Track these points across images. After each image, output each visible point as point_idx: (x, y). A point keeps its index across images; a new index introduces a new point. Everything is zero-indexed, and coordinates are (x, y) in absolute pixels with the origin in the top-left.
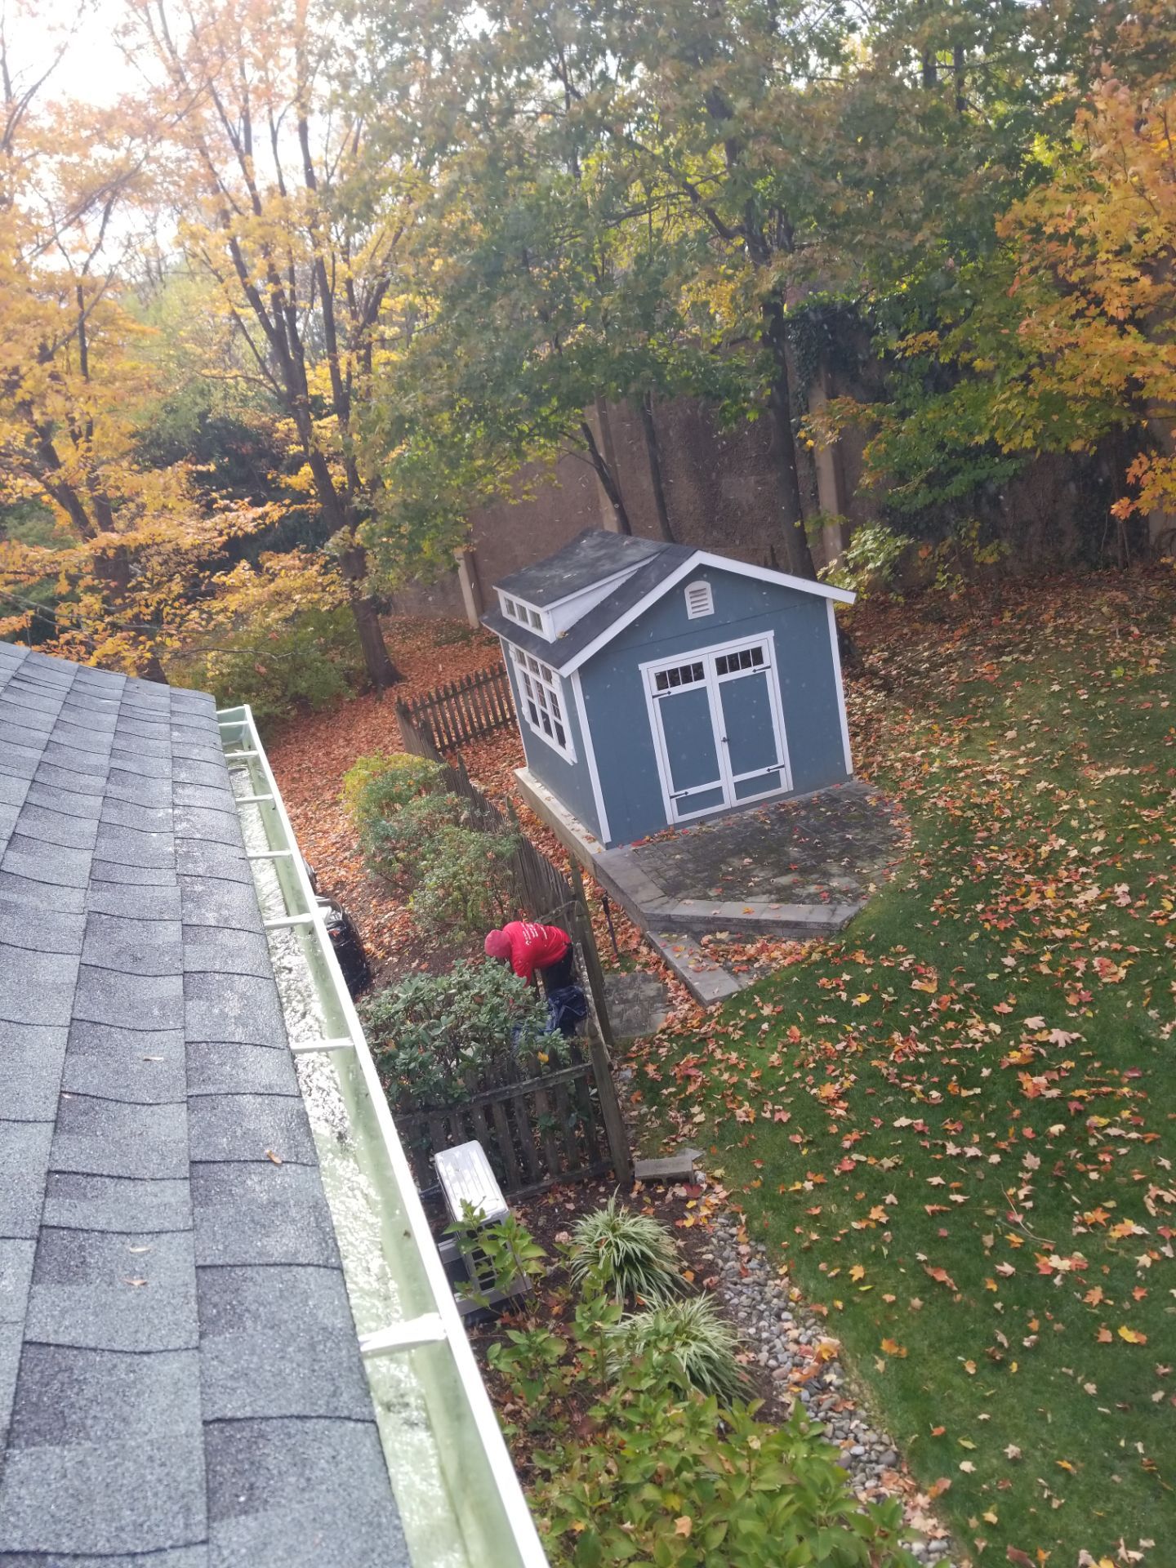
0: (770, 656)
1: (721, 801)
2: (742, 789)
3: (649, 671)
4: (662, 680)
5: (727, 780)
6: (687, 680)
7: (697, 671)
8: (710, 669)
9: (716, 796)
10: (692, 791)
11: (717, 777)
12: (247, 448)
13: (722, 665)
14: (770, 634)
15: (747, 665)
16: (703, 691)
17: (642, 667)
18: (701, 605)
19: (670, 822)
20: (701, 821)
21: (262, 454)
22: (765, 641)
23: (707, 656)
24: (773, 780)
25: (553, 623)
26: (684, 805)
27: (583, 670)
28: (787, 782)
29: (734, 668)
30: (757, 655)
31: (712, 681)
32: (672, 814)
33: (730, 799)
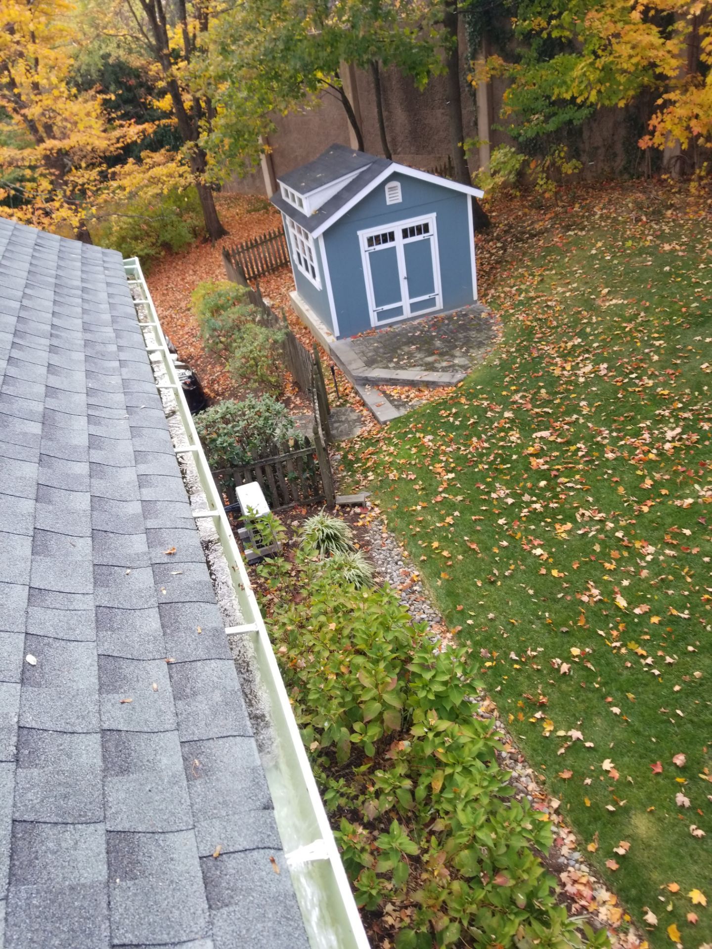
0: (433, 228)
1: (402, 314)
2: (414, 307)
3: (364, 235)
4: (370, 241)
5: (406, 302)
6: (385, 242)
7: (391, 236)
8: (398, 235)
9: (399, 311)
10: (386, 307)
11: (400, 300)
12: (133, 82)
13: (406, 233)
14: (434, 215)
15: (420, 233)
16: (394, 248)
17: (359, 233)
18: (394, 196)
19: (373, 325)
20: (390, 325)
21: (141, 85)
22: (430, 219)
23: (397, 227)
24: (431, 302)
25: (309, 204)
26: (381, 316)
27: (325, 233)
28: (439, 304)
29: (413, 234)
30: (426, 228)
31: (399, 243)
32: (374, 321)
33: (407, 313)
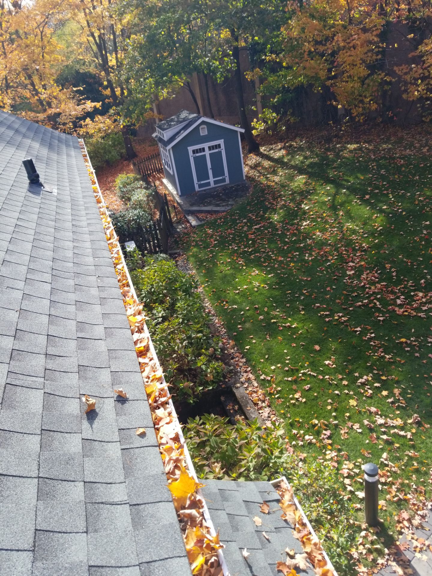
0: (223, 146)
1: (210, 185)
2: (216, 182)
3: (190, 149)
4: (194, 152)
5: (211, 180)
6: (201, 152)
7: (203, 150)
8: (207, 149)
10: (202, 182)
11: (209, 179)
13: (210, 148)
14: (223, 140)
15: (216, 148)
16: (205, 155)
17: (189, 148)
18: (204, 132)
19: (196, 190)
20: (204, 190)
22: (221, 142)
23: (206, 145)
24: (224, 180)
25: (166, 136)
26: (200, 186)
27: (173, 148)
28: (227, 181)
29: (213, 149)
30: (219, 146)
31: (207, 153)
32: (197, 188)
33: (212, 185)
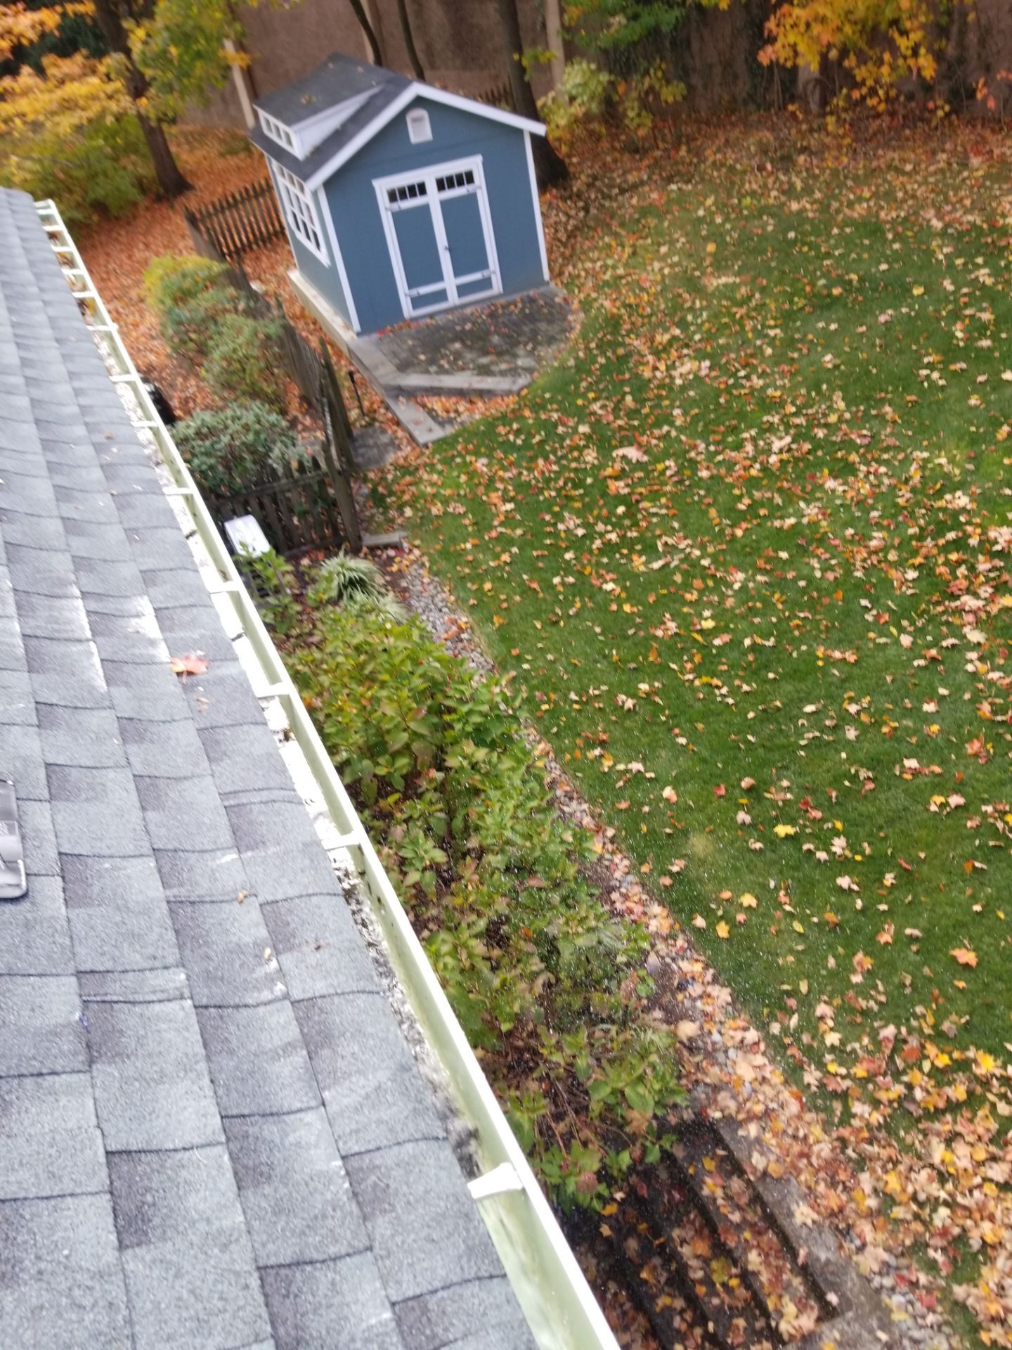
0: (479, 177)
1: (446, 299)
2: (462, 290)
3: (382, 186)
4: (393, 196)
5: (450, 282)
6: (413, 196)
7: (422, 189)
8: (431, 187)
9: (441, 296)
10: (424, 290)
11: (442, 280)
13: (441, 184)
14: (479, 159)
15: (460, 183)
16: (427, 206)
17: (376, 183)
18: (420, 131)
19: (406, 316)
20: (431, 316)
22: (474, 164)
23: (429, 175)
24: (486, 283)
25: (301, 140)
26: (417, 302)
27: (327, 185)
28: (497, 286)
29: (451, 185)
30: (469, 177)
31: (434, 198)
32: (408, 310)
33: (453, 299)
